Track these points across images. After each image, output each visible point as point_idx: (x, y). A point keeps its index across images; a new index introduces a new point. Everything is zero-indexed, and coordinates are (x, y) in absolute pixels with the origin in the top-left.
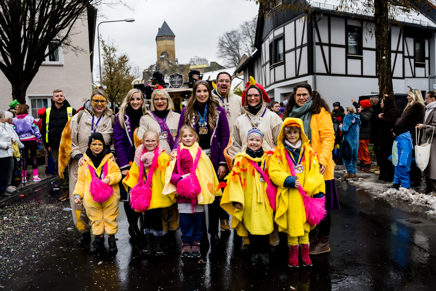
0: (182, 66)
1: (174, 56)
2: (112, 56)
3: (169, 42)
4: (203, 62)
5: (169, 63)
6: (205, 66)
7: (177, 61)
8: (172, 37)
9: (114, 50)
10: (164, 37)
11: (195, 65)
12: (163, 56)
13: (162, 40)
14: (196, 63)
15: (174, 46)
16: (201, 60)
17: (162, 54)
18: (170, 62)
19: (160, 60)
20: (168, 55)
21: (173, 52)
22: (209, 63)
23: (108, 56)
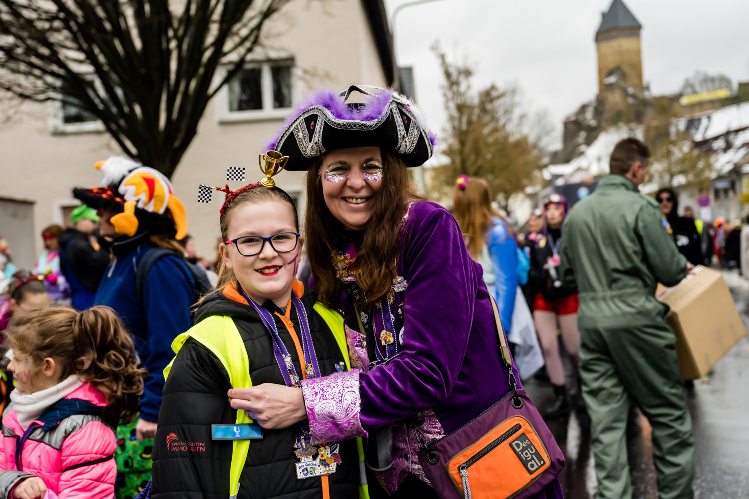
0: (662, 98)
1: (640, 75)
2: (463, 88)
3: (625, 43)
4: (717, 85)
5: (626, 94)
6: (723, 93)
7: (648, 88)
8: (634, 29)
9: (468, 73)
10: (613, 33)
11: (695, 92)
12: (612, 79)
13: (610, 38)
14: (698, 88)
15: (638, 52)
16: (713, 80)
17: (610, 73)
18: (631, 90)
19: (605, 88)
20: (623, 76)
21: (637, 67)
22: (735, 86)
23: (455, 88)
